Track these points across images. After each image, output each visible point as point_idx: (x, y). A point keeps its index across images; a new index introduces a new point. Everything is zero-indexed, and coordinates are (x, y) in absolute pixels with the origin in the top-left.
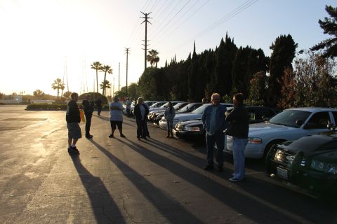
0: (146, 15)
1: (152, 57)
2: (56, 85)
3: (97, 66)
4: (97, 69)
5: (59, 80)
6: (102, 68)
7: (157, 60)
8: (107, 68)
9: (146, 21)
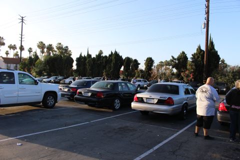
0: (22, 17)
9: (22, 21)
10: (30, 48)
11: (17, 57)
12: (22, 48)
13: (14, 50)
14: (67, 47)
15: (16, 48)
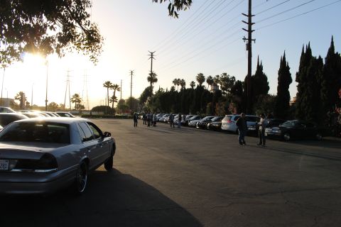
0: (152, 53)
1: (152, 79)
2: (74, 99)
3: (108, 85)
4: (108, 87)
5: (77, 95)
6: (112, 87)
7: (156, 80)
8: (117, 86)
9: (152, 57)
10: (193, 82)
12: (183, 83)
14: (234, 77)
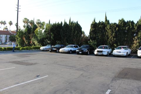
11: (7, 30)
13: (4, 25)
15: (6, 24)
